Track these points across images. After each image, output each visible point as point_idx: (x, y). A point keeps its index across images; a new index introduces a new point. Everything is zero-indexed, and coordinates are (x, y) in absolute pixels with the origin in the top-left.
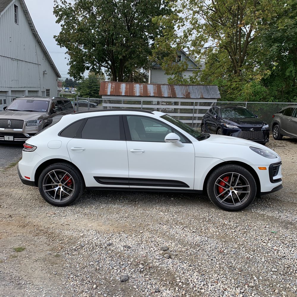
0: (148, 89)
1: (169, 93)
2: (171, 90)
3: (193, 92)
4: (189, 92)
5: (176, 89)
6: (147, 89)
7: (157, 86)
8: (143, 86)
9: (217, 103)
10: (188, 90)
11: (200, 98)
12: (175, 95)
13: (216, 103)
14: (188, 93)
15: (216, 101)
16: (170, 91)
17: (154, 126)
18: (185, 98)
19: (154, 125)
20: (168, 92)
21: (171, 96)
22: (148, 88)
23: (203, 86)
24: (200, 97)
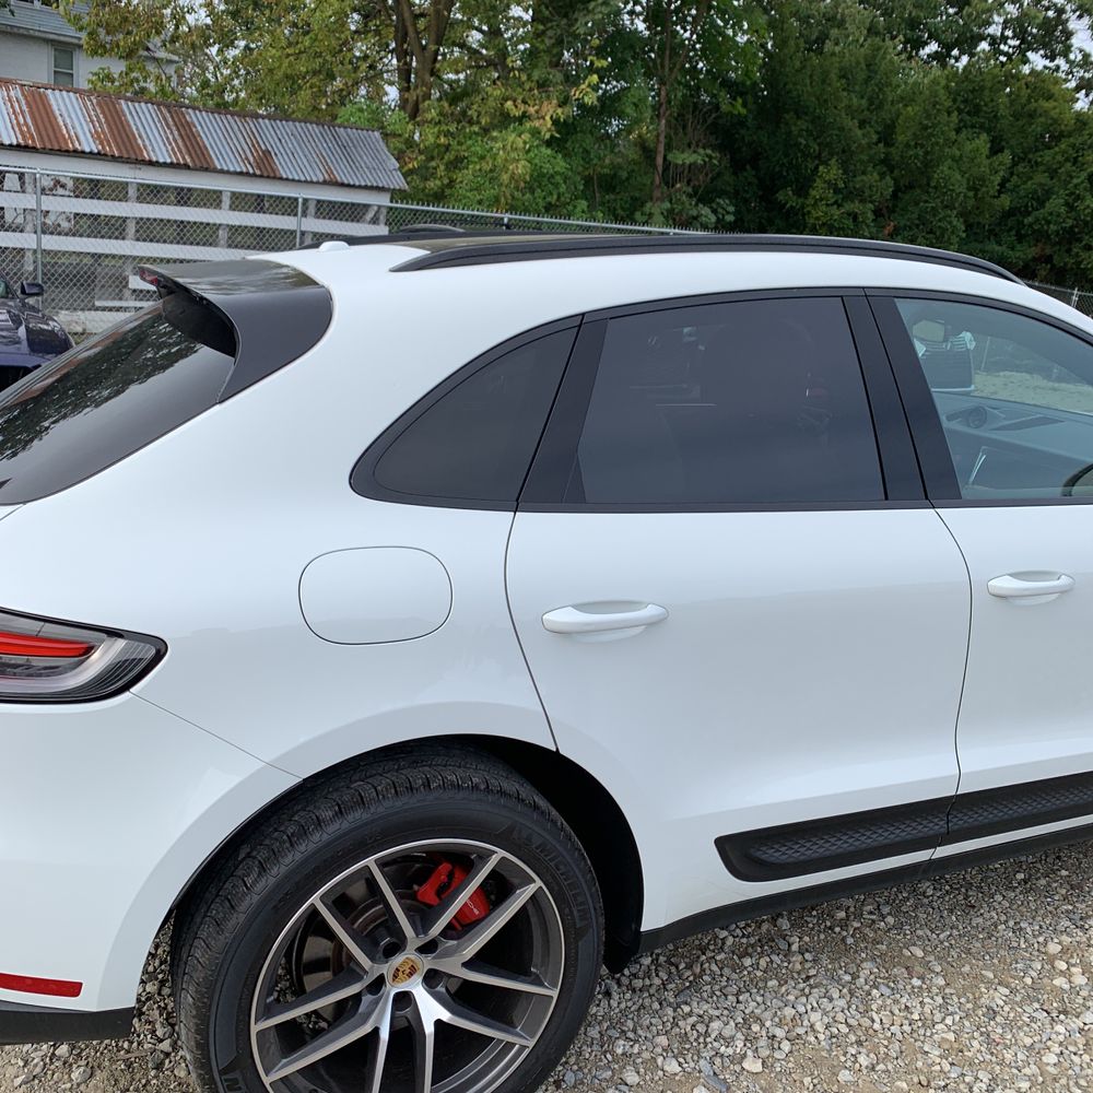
0: (57, 113)
1: (170, 144)
2: (178, 130)
3: (282, 151)
4: (263, 148)
5: (199, 128)
6: (52, 112)
7: (99, 103)
8: (23, 94)
9: (391, 208)
10: (255, 137)
11: (325, 183)
12: (205, 159)
13: (384, 211)
14: (263, 152)
15: (384, 200)
16: (176, 133)
17: (104, 309)
18: (254, 175)
19: (98, 304)
20: (168, 138)
21: (184, 158)
22: (55, 107)
23: (321, 127)
24: (321, 179)
